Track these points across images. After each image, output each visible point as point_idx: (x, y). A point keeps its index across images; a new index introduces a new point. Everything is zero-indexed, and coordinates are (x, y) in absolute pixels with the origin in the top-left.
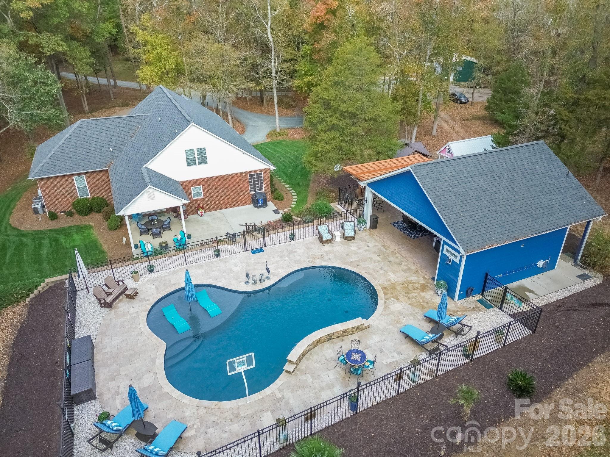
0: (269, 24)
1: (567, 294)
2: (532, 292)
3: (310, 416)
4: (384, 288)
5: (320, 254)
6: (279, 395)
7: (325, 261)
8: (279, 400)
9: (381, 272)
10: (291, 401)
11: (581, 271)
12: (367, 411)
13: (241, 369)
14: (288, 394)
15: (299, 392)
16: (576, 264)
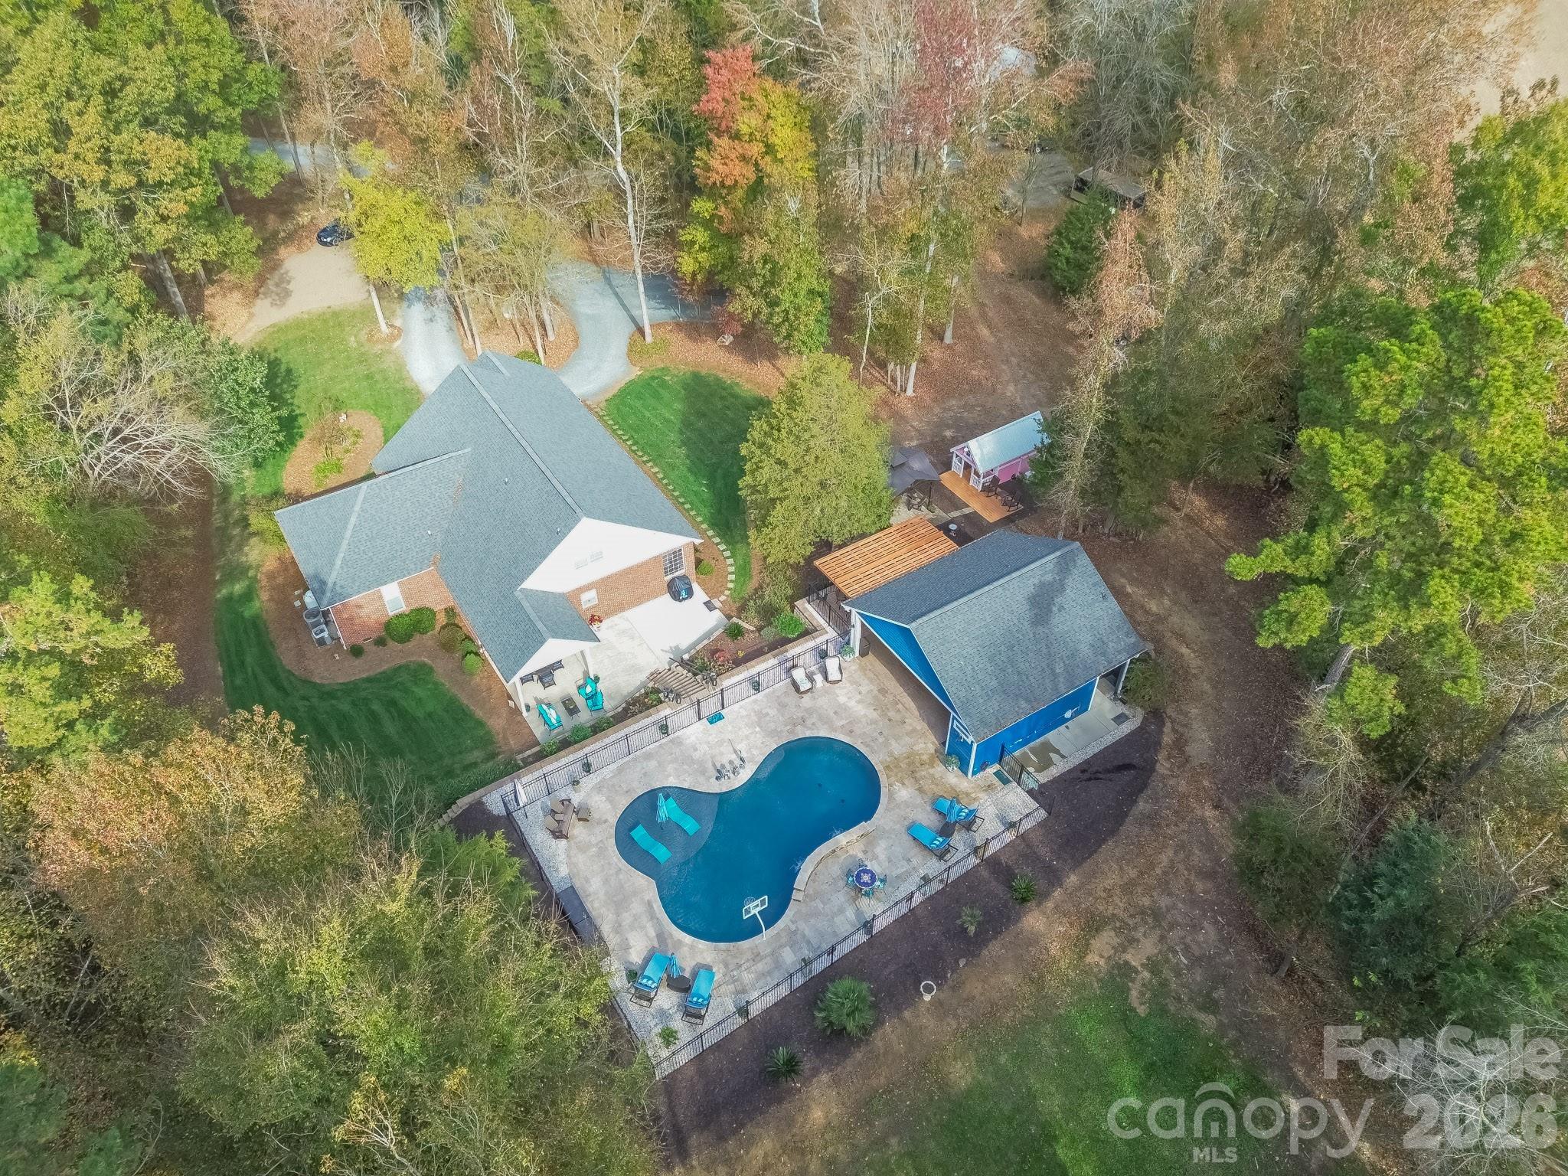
0: (619, 147)
1: (1096, 750)
2: (1057, 752)
3: (832, 950)
4: (887, 768)
5: (800, 715)
6: (793, 928)
7: (809, 728)
8: (795, 933)
9: (881, 740)
10: (807, 932)
11: (1121, 709)
12: (882, 932)
13: (755, 911)
14: (802, 925)
15: (812, 921)
16: (1115, 699)
